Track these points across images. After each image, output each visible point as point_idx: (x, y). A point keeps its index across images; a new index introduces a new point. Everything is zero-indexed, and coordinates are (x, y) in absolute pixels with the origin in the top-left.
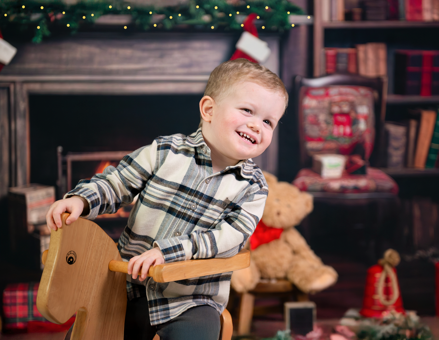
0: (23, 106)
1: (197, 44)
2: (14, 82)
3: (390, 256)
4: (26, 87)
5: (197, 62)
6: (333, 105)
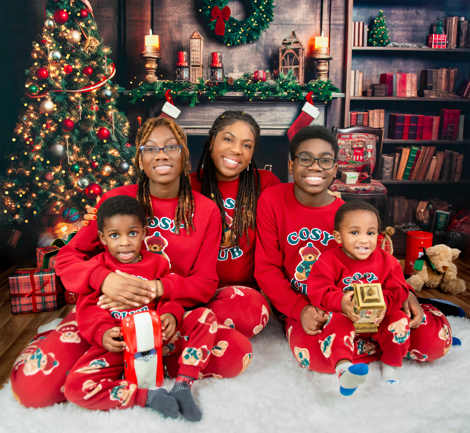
1: (279, 108)
3: (389, 230)
5: (279, 118)
6: (353, 144)
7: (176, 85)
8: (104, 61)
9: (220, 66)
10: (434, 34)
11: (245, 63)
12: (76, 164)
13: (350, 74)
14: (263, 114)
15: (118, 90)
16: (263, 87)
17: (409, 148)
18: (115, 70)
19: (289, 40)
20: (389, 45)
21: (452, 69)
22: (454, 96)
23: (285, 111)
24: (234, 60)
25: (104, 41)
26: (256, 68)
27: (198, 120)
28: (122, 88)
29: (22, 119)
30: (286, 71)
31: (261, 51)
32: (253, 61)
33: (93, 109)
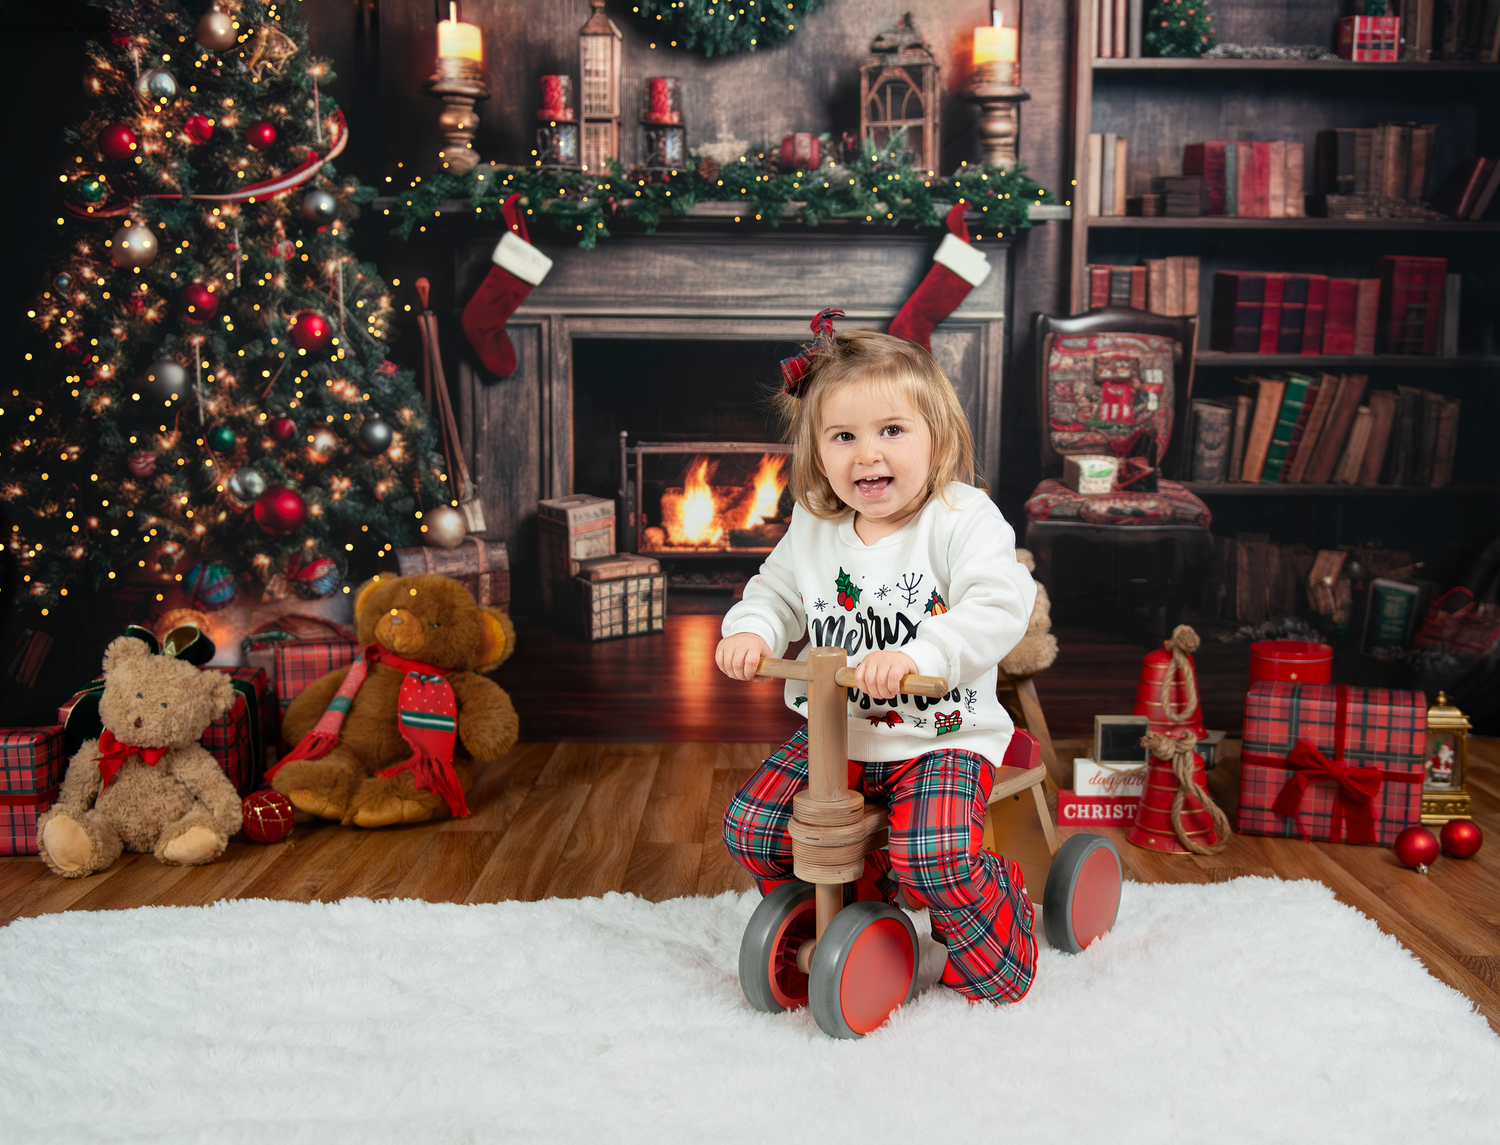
0: (563, 358)
1: (863, 254)
2: (548, 317)
4: (567, 324)
5: (863, 285)
6: (1101, 367)
7: (536, 179)
8: (311, 104)
9: (675, 119)
10: (1360, 14)
11: (753, 112)
12: (225, 425)
13: (1087, 145)
14: (810, 272)
15: (356, 194)
16: (810, 186)
17: (1280, 380)
18: (346, 132)
19: (891, 39)
20: (1212, 52)
21: (1418, 126)
22: (1425, 213)
23: (881, 263)
24: (717, 103)
25: (309, 43)
26: (788, 126)
27: (605, 289)
28: (369, 189)
29: (57, 282)
30: (882, 137)
31: (803, 72)
32: (779, 107)
33: (276, 253)
